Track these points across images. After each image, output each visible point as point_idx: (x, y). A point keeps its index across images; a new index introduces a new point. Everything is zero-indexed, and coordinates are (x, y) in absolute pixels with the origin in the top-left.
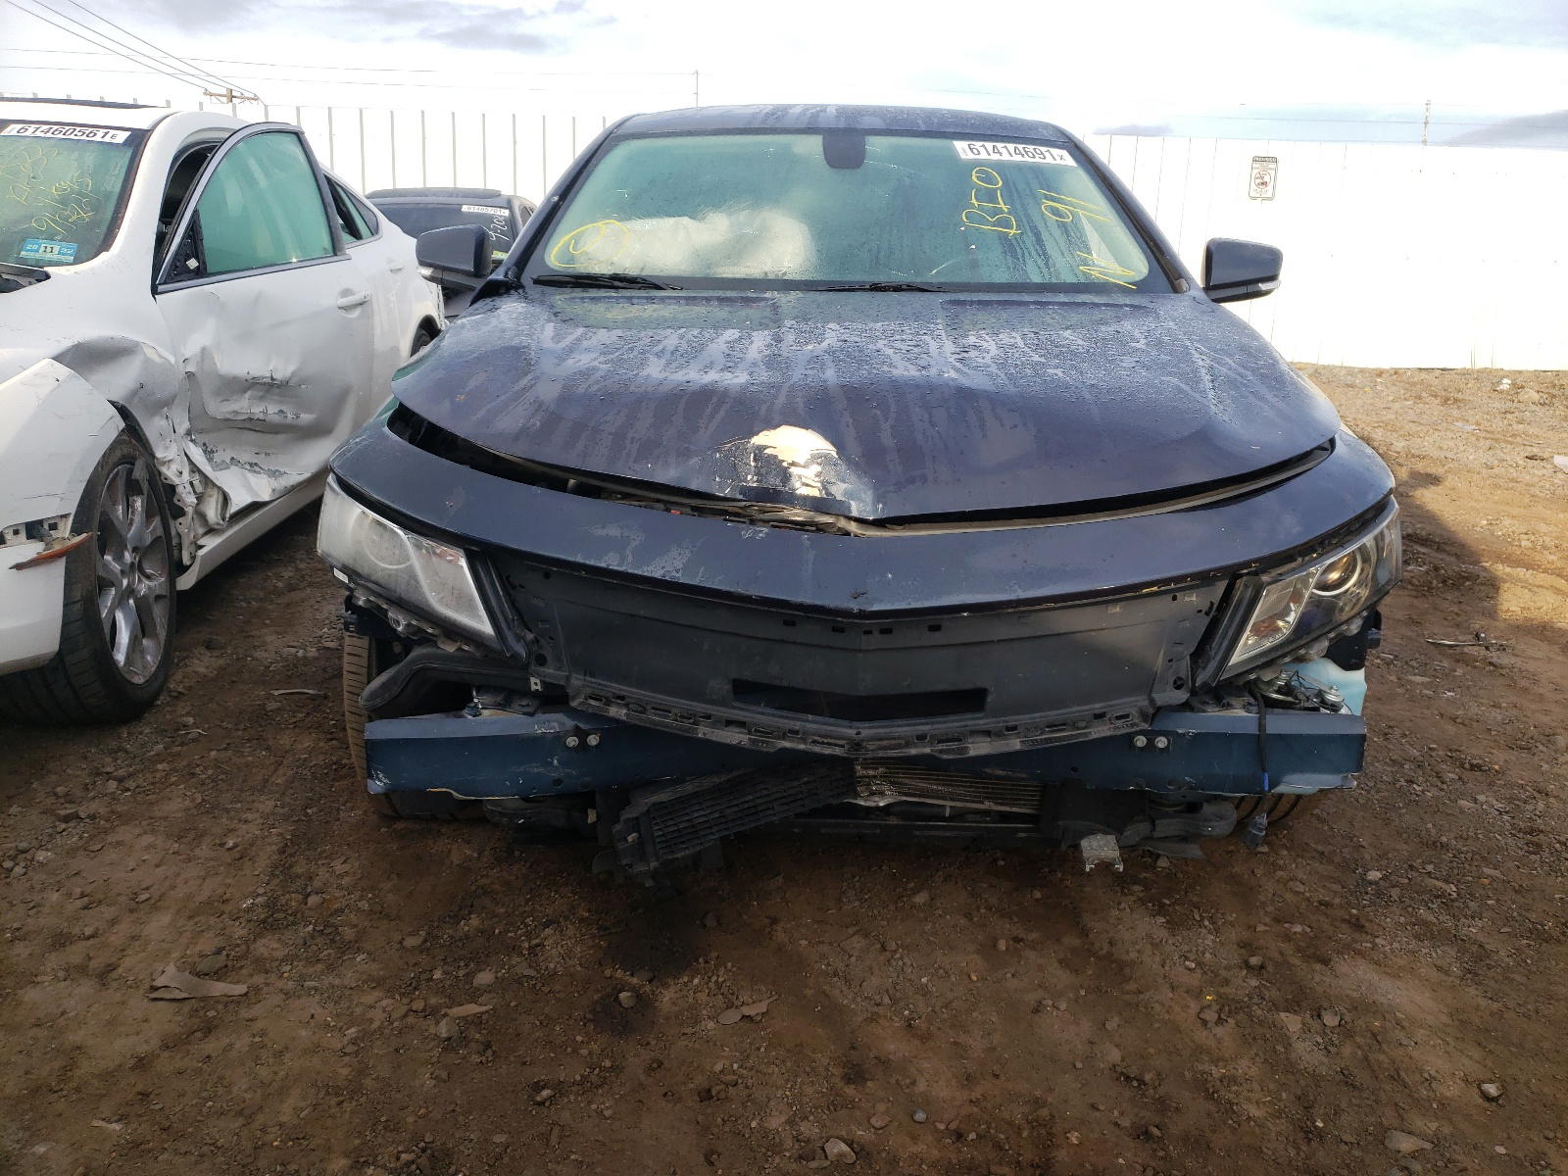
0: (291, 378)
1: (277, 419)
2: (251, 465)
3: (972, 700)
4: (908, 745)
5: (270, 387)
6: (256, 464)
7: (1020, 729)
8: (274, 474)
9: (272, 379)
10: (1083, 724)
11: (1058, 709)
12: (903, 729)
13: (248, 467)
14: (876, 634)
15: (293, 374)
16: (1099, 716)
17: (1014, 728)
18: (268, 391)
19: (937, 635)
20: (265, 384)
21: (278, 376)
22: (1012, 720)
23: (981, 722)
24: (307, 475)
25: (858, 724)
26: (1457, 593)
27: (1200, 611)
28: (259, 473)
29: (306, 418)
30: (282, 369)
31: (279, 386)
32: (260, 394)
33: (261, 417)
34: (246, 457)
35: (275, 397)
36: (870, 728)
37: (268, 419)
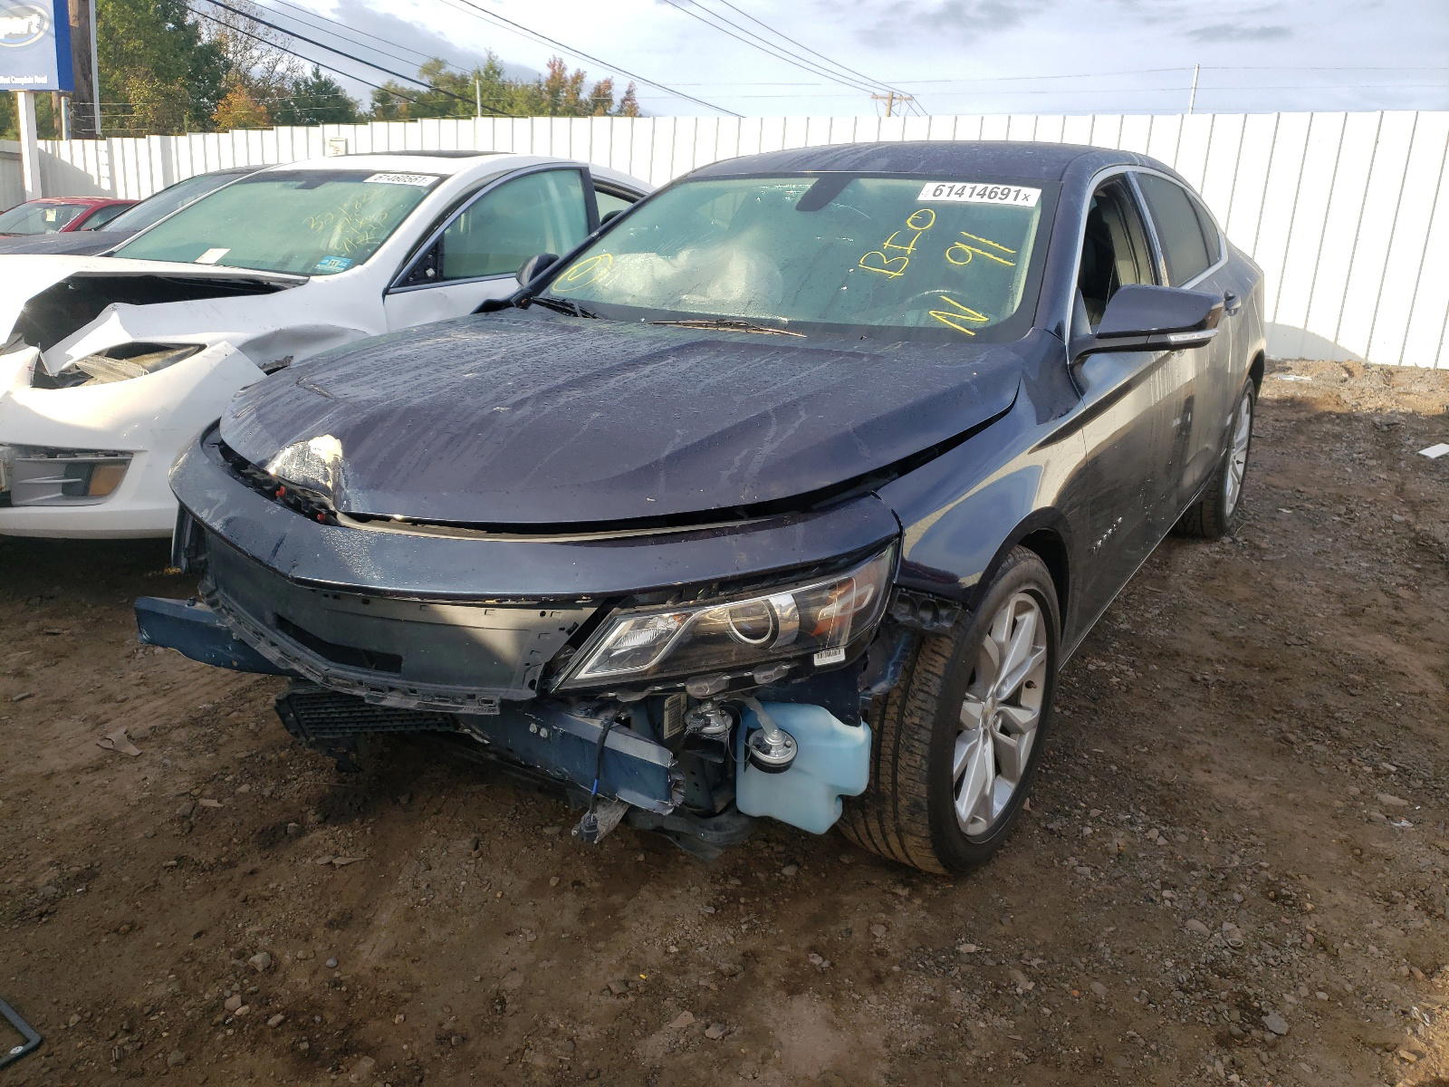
3: (390, 663)
4: (353, 687)
7: (419, 693)
10: (460, 700)
11: (447, 684)
12: (353, 674)
14: (331, 598)
16: (472, 697)
17: (414, 691)
19: (367, 607)
22: (416, 685)
23: (397, 681)
25: (330, 663)
27: (562, 629)
36: (336, 668)
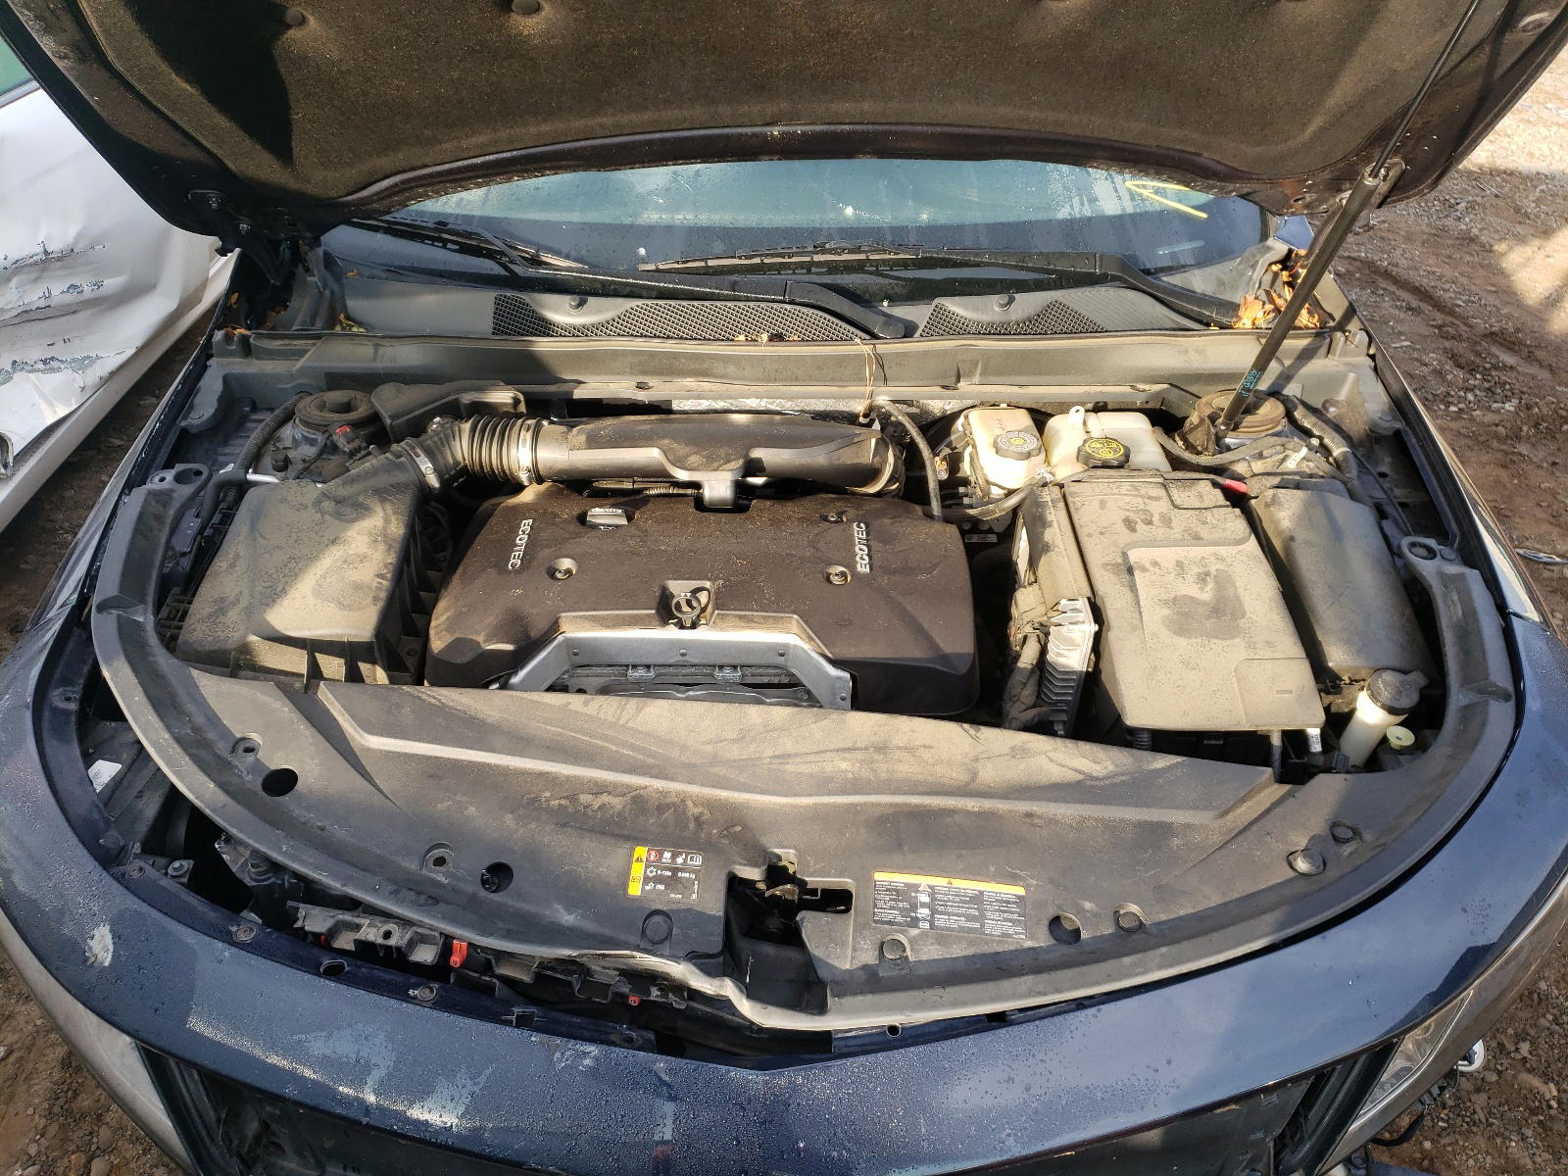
0: (76, 242)
1: (69, 298)
2: (45, 362)
5: (45, 263)
6: (52, 359)
8: (83, 364)
9: (46, 252)
13: (40, 366)
15: (79, 236)
18: (44, 270)
20: (36, 263)
21: (55, 246)
24: (131, 351)
26: (1553, 447)
28: (59, 370)
29: (111, 284)
30: (59, 237)
31: (59, 259)
32: (34, 276)
33: (42, 303)
34: (35, 353)
35: (58, 273)
37: (53, 302)
